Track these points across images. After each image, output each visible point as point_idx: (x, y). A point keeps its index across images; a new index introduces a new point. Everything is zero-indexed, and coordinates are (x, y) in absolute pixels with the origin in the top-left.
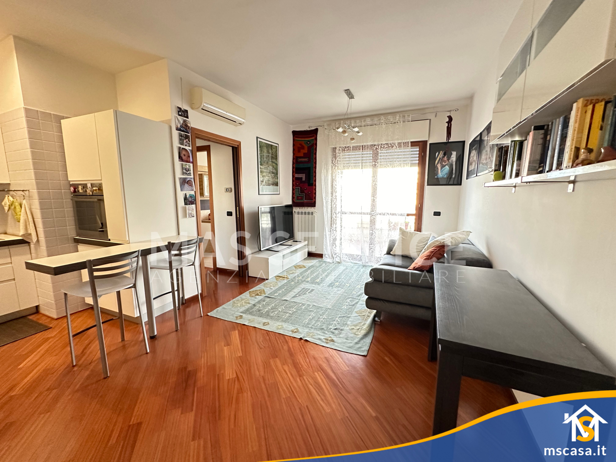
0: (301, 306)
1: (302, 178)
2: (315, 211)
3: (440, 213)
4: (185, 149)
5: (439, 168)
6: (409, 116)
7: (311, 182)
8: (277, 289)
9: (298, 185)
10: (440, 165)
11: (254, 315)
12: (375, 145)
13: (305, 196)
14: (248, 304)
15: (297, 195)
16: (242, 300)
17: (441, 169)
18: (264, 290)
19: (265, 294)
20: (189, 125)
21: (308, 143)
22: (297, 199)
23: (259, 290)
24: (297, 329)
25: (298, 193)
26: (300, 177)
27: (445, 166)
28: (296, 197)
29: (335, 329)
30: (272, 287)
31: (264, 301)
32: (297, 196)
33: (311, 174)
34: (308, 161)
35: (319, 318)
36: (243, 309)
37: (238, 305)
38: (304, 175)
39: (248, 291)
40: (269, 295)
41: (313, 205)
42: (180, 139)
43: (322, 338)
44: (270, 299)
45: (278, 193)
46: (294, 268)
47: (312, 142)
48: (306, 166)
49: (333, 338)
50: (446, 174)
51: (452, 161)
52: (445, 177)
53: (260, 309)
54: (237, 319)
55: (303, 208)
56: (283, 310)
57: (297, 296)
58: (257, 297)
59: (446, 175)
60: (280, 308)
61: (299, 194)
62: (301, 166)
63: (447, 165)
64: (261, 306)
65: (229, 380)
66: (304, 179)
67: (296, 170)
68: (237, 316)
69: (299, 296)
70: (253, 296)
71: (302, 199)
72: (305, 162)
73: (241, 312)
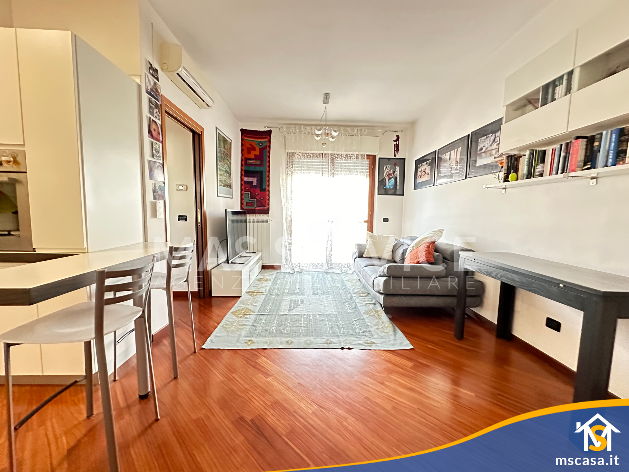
0: (307, 318)
1: (252, 182)
2: (269, 218)
3: (388, 219)
4: (155, 122)
5: (387, 180)
6: (365, 131)
7: (264, 187)
8: (262, 305)
9: (248, 190)
10: (387, 177)
11: (265, 336)
12: (335, 154)
13: (257, 202)
14: (244, 326)
15: (246, 200)
16: (232, 323)
17: (388, 180)
18: (247, 308)
19: (254, 312)
20: (159, 90)
21: (261, 144)
22: (247, 206)
23: (242, 309)
24: (328, 340)
25: (248, 198)
26: (250, 180)
27: (391, 178)
28: (245, 203)
29: (364, 332)
30: (254, 304)
31: (261, 320)
32: (247, 203)
33: (264, 179)
34: (260, 164)
35: (338, 326)
36: (243, 333)
37: (233, 330)
38: (256, 178)
39: (229, 313)
40: (259, 311)
41: (266, 212)
42: (150, 107)
43: (361, 342)
44: (266, 316)
45: (231, 197)
46: (259, 282)
47: (265, 144)
48: (258, 169)
49: (371, 341)
50: (392, 185)
51: (396, 174)
52: (392, 188)
53: (264, 328)
54: (249, 345)
55: (255, 215)
56: (293, 325)
57: (293, 309)
58: (248, 316)
59: (392, 187)
60: (288, 323)
61: (249, 200)
62: (252, 169)
63: (392, 177)
64: (262, 325)
65: (313, 413)
66: (255, 183)
67: (245, 173)
68: (245, 341)
69: (294, 308)
70: (241, 317)
71: (253, 206)
72: (256, 165)
73: (246, 337)
